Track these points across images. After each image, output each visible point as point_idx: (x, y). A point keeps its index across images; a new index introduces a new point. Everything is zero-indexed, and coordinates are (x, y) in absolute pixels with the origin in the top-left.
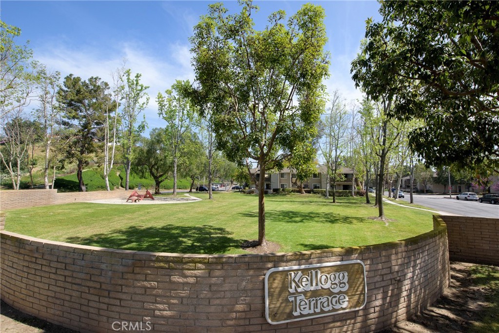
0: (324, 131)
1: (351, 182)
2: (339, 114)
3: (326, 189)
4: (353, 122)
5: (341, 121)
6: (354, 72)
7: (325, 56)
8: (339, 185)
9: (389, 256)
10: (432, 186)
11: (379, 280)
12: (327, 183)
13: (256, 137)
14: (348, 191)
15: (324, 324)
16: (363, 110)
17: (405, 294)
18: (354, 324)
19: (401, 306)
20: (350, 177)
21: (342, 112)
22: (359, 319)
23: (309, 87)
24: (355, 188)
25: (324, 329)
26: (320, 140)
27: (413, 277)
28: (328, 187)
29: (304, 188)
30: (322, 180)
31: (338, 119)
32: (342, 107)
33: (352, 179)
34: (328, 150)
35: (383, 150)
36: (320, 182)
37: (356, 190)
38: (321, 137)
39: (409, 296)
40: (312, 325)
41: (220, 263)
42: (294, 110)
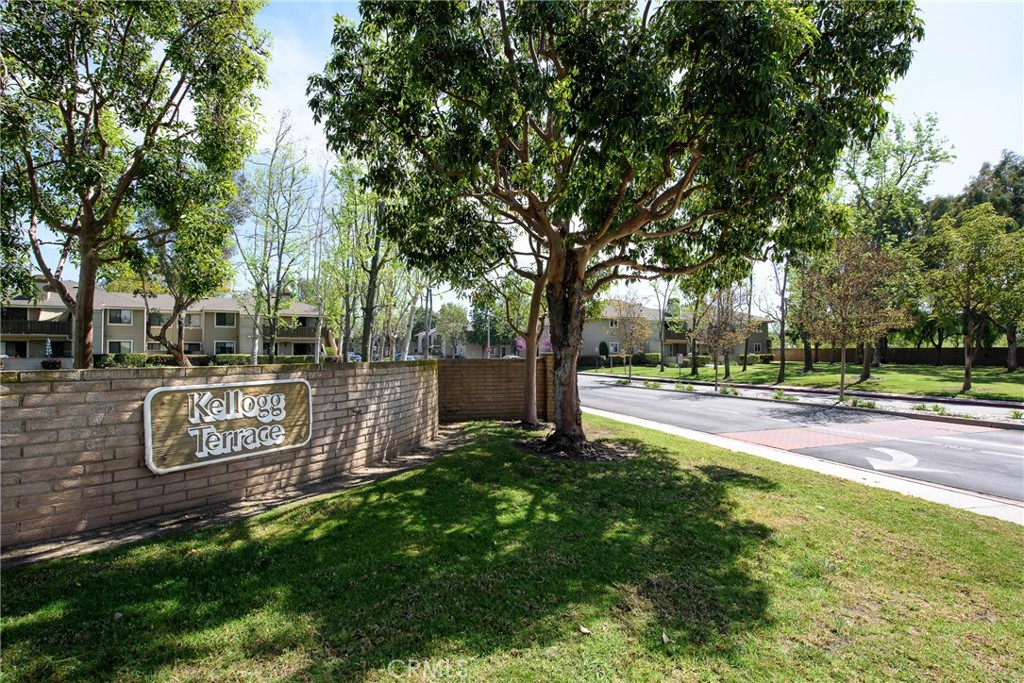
0: (252, 205)
1: (314, 336)
2: (291, 169)
3: (253, 353)
4: (323, 196)
5: (295, 188)
6: (312, 95)
7: (262, 38)
8: (286, 344)
9: (345, 378)
10: (464, 348)
11: (331, 409)
12: (254, 339)
13: (90, 170)
14: (305, 356)
15: (247, 470)
16: (341, 170)
17: (365, 431)
18: (291, 468)
19: (359, 447)
20: (311, 324)
21: (297, 167)
22: (299, 462)
23: (222, 91)
24: (322, 350)
25: (247, 478)
26: (238, 228)
27: (378, 411)
28: (257, 348)
29: (186, 352)
30: (243, 331)
31: (287, 182)
32: (298, 155)
33: (315, 330)
34: (260, 253)
35: (375, 259)
36: (237, 337)
37: (325, 355)
38: (240, 220)
39: (371, 435)
40: (227, 472)
41: (48, 381)
42: (182, 131)
